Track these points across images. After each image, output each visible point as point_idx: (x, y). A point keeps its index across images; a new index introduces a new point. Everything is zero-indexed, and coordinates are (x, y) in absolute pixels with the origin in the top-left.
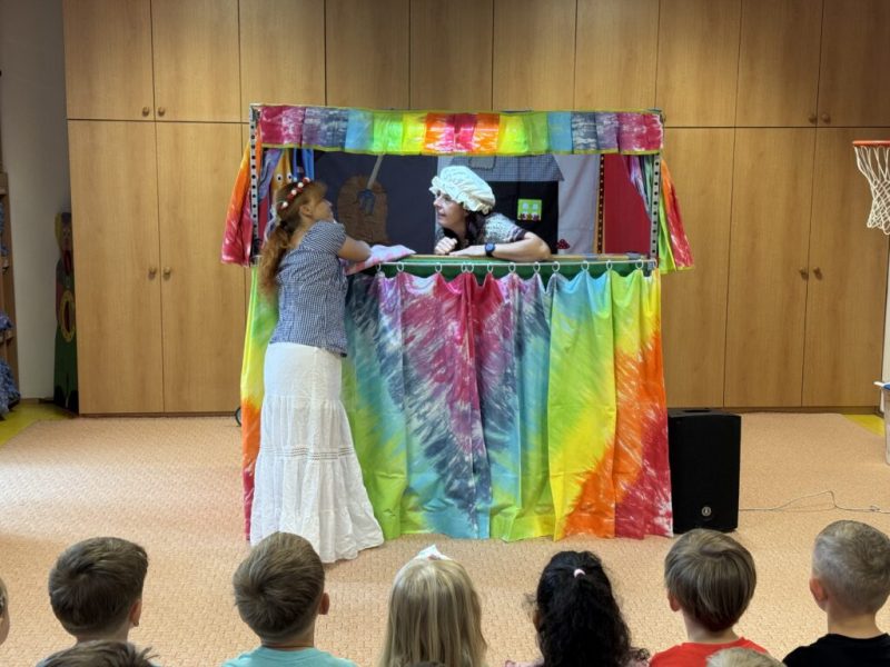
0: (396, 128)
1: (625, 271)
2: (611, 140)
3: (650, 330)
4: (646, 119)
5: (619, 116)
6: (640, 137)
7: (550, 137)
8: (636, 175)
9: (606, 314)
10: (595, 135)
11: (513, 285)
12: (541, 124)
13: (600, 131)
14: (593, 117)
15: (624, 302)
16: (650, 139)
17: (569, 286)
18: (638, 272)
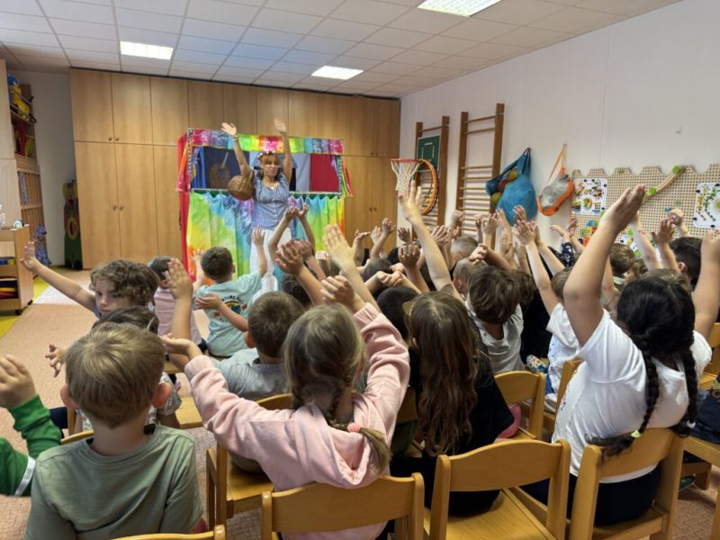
0: (247, 140)
1: (331, 197)
2: (326, 149)
3: (340, 218)
4: (338, 142)
5: (329, 141)
6: (336, 148)
7: (305, 147)
8: (334, 163)
9: (326, 212)
10: (321, 147)
11: (293, 200)
12: (301, 141)
13: (323, 145)
14: (320, 140)
15: (332, 207)
16: (339, 149)
17: (313, 202)
18: (336, 197)
